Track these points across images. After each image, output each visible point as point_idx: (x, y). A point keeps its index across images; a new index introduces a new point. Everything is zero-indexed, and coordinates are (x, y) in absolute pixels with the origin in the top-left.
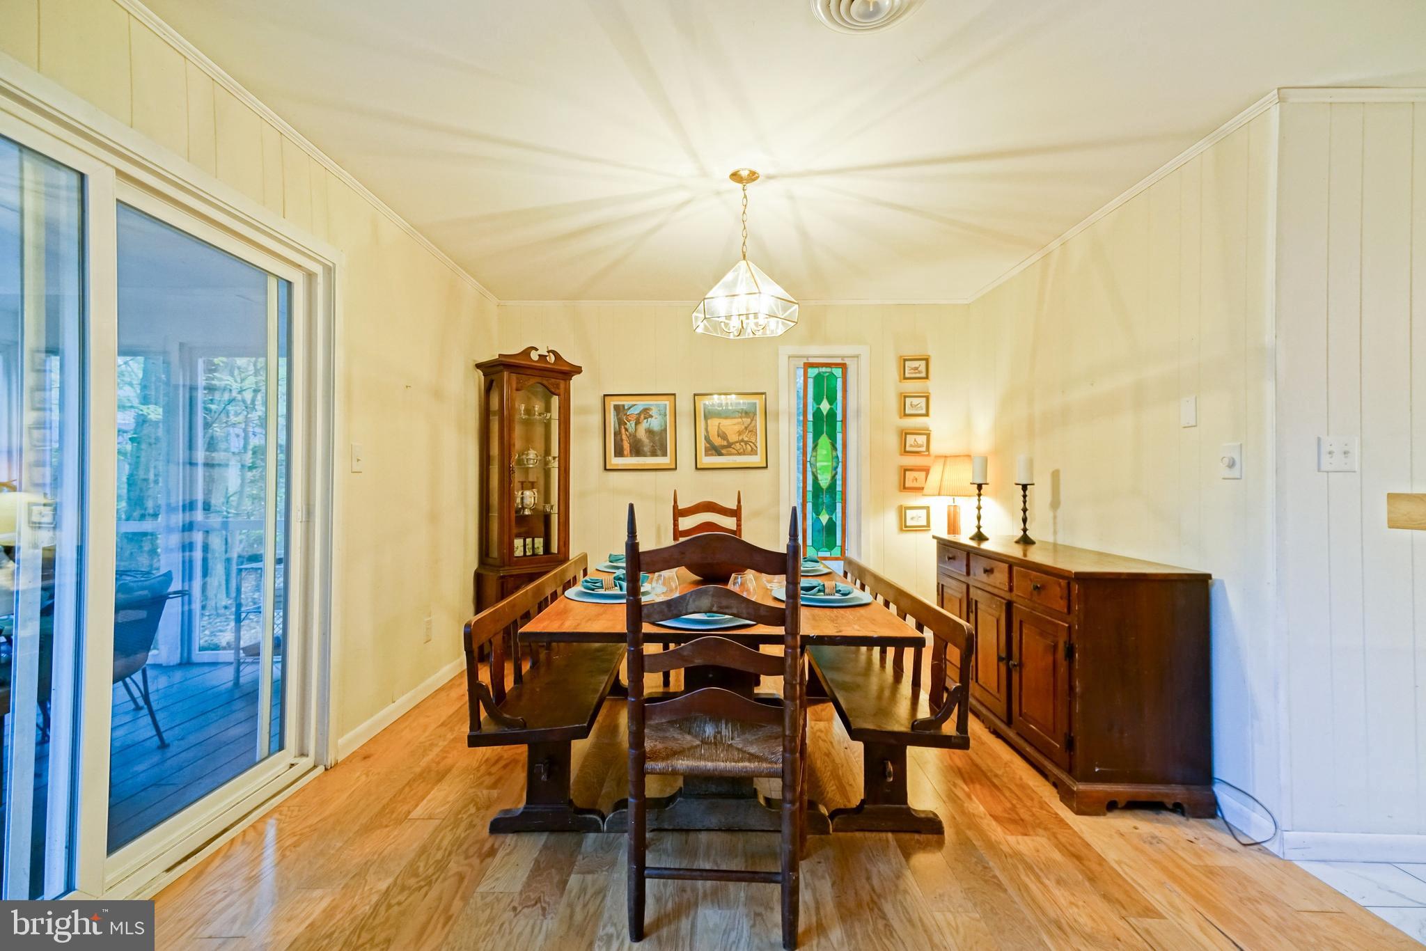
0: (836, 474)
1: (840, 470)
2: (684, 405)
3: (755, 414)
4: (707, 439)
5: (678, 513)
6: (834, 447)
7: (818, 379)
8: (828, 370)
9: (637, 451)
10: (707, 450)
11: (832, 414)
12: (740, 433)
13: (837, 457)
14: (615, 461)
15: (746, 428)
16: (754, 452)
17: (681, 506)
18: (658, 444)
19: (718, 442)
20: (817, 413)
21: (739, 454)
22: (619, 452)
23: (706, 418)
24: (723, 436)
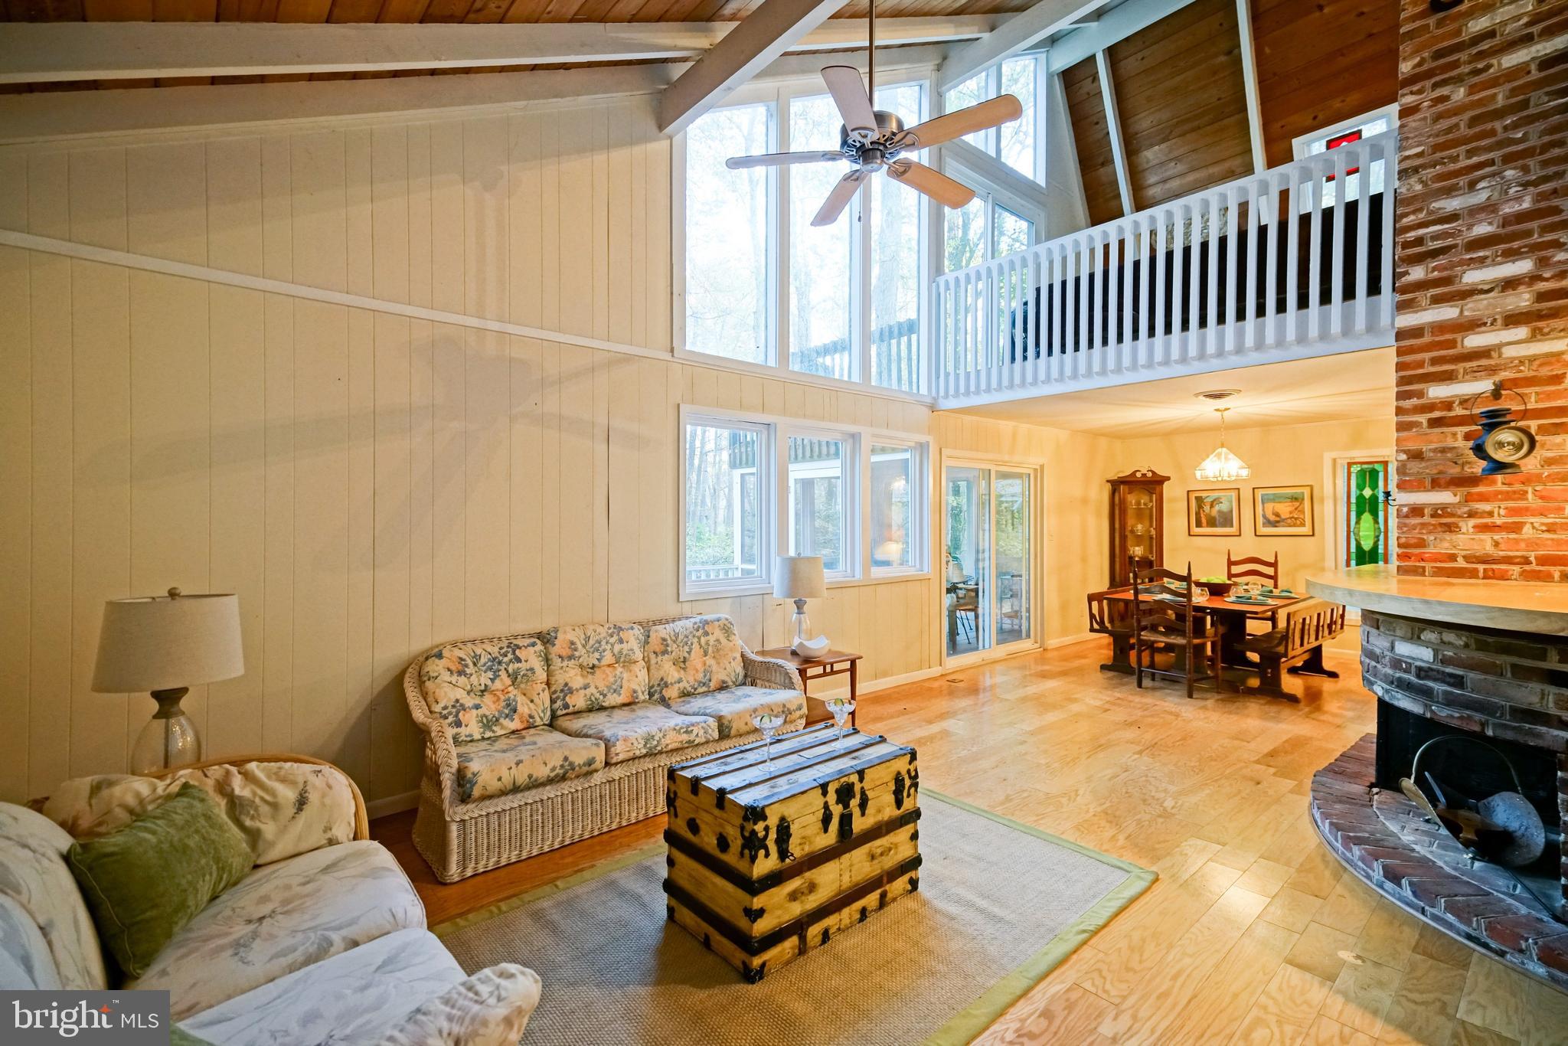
0: (1378, 540)
1: (1382, 537)
2: (1246, 495)
3: (1303, 499)
4: (1264, 516)
5: (1230, 563)
6: (1376, 522)
7: (1362, 472)
8: (1371, 466)
9: (1212, 523)
10: (1264, 524)
11: (1374, 499)
12: (1291, 513)
13: (1379, 528)
14: (1196, 530)
15: (1296, 509)
16: (1303, 525)
17: (1233, 559)
18: (1226, 520)
19: (1272, 518)
20: (1360, 497)
21: (1290, 526)
22: (1199, 524)
23: (1263, 503)
24: (1277, 515)
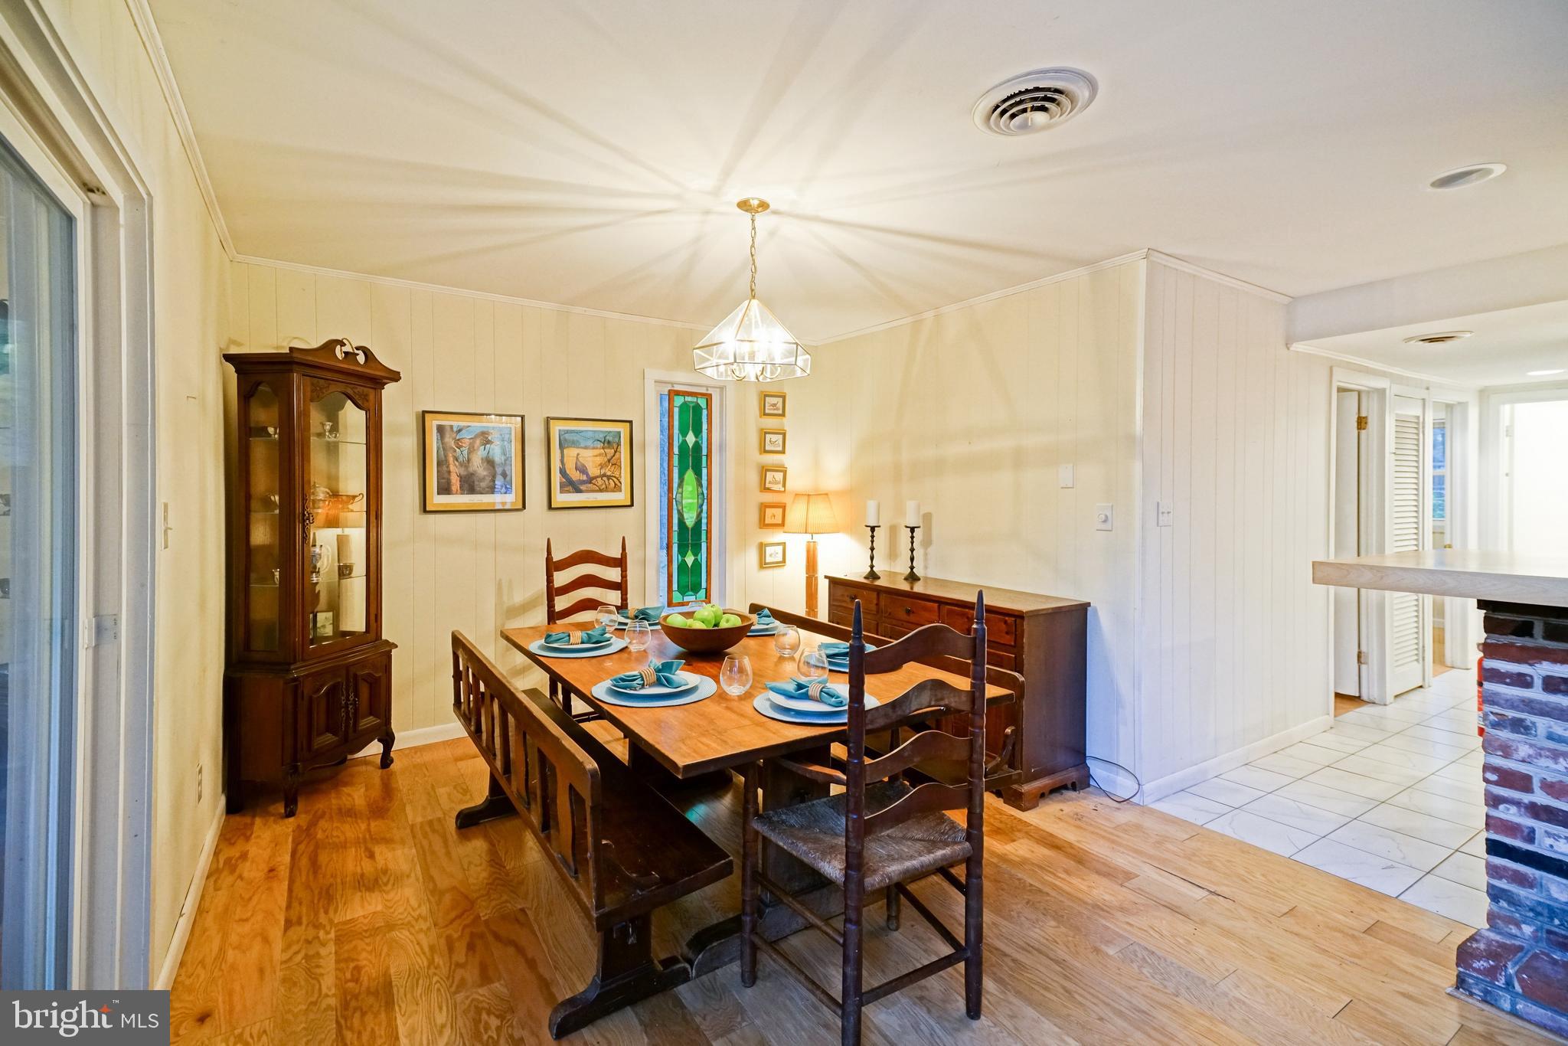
0: (702, 511)
1: (705, 507)
2: (535, 432)
3: (619, 444)
4: (563, 472)
5: (552, 566)
6: (700, 485)
7: (684, 407)
8: (695, 399)
9: (469, 485)
10: (562, 486)
11: (697, 447)
12: (602, 466)
13: (703, 494)
14: (436, 500)
15: (609, 461)
16: (617, 488)
19: (575, 476)
20: (683, 445)
21: (601, 491)
22: (445, 489)
23: (562, 447)
24: (582, 469)
